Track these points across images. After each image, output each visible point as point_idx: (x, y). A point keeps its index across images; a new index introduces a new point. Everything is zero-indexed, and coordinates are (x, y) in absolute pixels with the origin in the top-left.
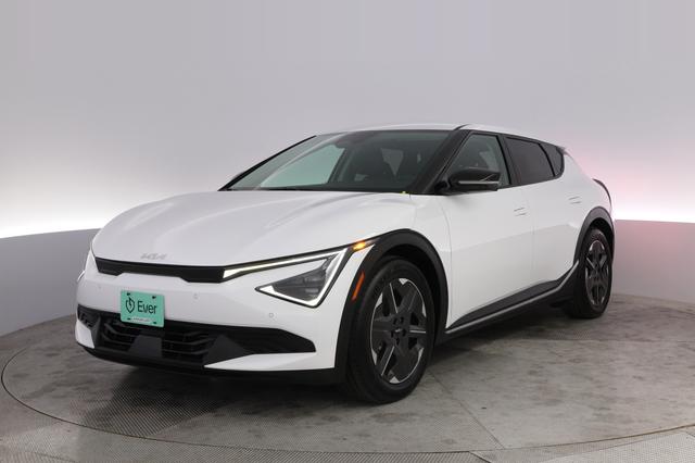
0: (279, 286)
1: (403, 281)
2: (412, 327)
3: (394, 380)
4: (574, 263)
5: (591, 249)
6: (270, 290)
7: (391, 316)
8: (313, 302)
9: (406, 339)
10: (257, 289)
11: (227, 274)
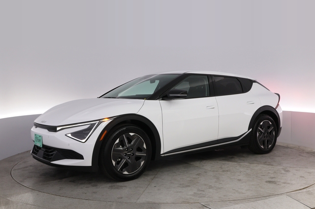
0: (73, 134)
1: (132, 134)
2: (137, 152)
3: (126, 173)
4: (249, 130)
5: (261, 124)
6: (70, 135)
7: (125, 147)
8: (84, 141)
9: (134, 157)
10: (66, 135)
11: (58, 129)
